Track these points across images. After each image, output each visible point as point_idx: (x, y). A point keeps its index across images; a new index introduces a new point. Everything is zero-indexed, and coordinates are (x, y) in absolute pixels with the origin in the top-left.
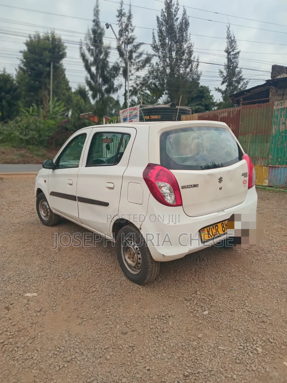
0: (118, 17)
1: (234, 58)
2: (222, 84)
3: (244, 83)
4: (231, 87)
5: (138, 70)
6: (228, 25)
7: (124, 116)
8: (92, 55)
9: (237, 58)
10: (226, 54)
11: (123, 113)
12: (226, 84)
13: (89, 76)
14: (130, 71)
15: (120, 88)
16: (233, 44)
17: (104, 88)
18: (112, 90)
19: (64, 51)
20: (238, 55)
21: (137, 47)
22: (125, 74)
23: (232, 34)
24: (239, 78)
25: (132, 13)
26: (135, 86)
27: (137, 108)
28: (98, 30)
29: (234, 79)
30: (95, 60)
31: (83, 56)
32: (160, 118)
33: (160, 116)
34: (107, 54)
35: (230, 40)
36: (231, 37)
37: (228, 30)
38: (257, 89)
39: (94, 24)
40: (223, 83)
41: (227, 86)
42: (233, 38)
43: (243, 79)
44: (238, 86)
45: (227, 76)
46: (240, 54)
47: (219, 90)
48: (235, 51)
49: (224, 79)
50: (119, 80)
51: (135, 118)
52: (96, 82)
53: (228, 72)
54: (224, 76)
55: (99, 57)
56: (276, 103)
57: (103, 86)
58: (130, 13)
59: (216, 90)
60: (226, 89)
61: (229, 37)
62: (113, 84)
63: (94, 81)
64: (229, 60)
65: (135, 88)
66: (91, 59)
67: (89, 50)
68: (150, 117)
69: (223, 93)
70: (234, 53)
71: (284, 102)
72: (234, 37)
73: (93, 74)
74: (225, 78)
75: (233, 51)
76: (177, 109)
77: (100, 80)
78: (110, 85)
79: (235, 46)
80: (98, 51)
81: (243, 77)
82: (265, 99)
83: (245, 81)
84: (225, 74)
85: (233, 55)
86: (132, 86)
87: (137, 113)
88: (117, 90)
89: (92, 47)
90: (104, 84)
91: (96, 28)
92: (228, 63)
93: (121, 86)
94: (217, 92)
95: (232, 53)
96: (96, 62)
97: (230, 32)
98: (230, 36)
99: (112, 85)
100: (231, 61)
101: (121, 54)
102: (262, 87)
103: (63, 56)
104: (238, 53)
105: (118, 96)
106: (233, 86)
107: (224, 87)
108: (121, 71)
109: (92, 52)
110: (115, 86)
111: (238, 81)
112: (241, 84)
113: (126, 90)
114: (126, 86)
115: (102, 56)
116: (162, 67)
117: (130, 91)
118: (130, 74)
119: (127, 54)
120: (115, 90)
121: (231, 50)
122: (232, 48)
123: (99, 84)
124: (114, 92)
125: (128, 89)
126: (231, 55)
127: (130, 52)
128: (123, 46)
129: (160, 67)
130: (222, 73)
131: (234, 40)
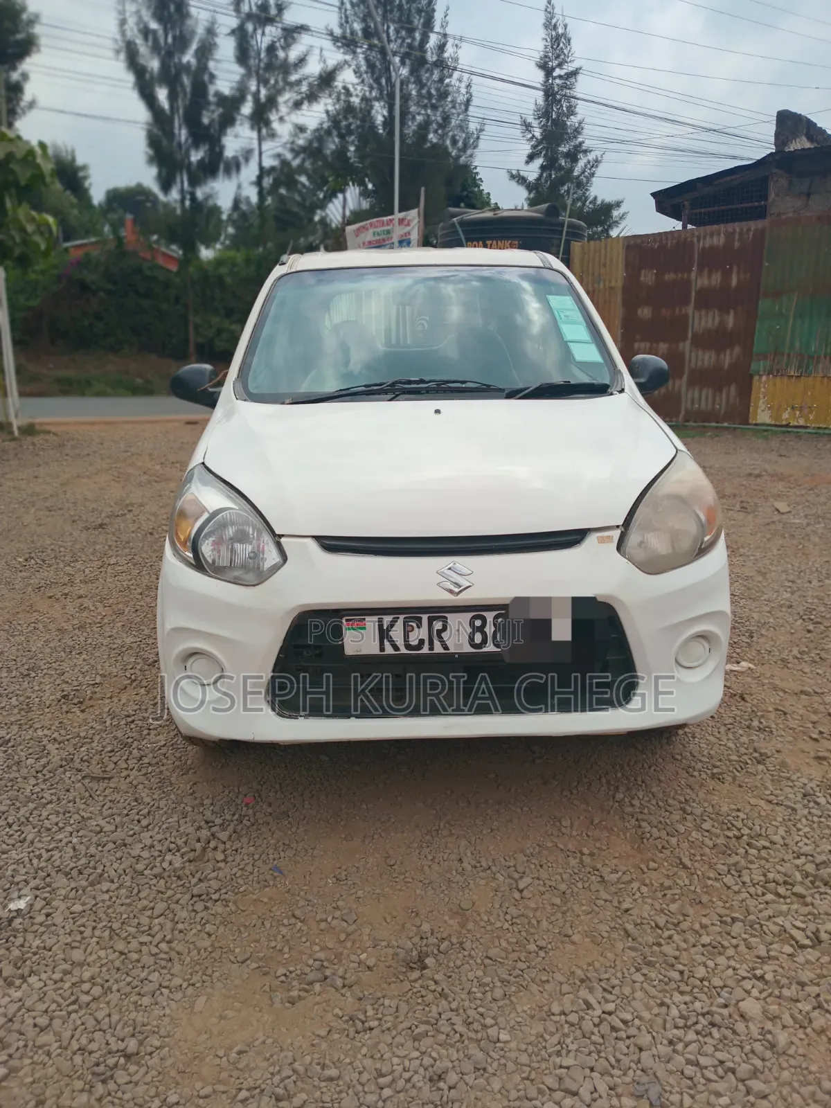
1: (562, 88)
2: (527, 162)
3: (589, 162)
4: (553, 172)
5: (297, 105)
7: (364, 244)
8: (156, 48)
9: (571, 87)
10: (538, 77)
11: (358, 232)
12: (539, 162)
14: (277, 109)
15: (247, 160)
16: (561, 45)
17: (196, 156)
18: (222, 167)
19: (31, 31)
20: (573, 80)
21: (291, 33)
22: (260, 119)
23: (557, 11)
24: (575, 147)
26: (289, 156)
27: (409, 218)
29: (564, 149)
30: (164, 66)
35: (554, 33)
36: (555, 25)
38: (733, 177)
40: (531, 158)
41: (543, 168)
42: (560, 31)
43: (585, 152)
44: (571, 170)
45: (544, 137)
46: (580, 77)
47: (519, 179)
48: (566, 66)
49: (534, 147)
52: (170, 135)
53: (544, 128)
54: (534, 136)
55: (176, 60)
57: (193, 152)
59: (512, 177)
60: (541, 175)
61: (550, 25)
62: (222, 148)
63: (164, 133)
64: (549, 93)
65: (285, 163)
66: (154, 64)
67: (146, 32)
69: (530, 187)
70: (563, 73)
72: (566, 26)
73: (162, 109)
74: (539, 142)
75: (560, 65)
76: (562, 225)
77: (183, 134)
78: (211, 150)
79: (566, 51)
80: (174, 38)
81: (584, 147)
82: (756, 204)
83: (591, 157)
84: (538, 133)
85: (560, 77)
86: (279, 155)
87: (409, 233)
88: (238, 168)
89: (154, 25)
90: (196, 145)
92: (546, 100)
93: (247, 153)
94: (514, 184)
95: (557, 72)
96: (170, 77)
97: (553, 9)
98: (554, 21)
99: (217, 149)
100: (554, 95)
101: (243, 54)
102: (747, 173)
103: (26, 47)
104: (574, 73)
105: (239, 187)
106: (560, 168)
107: (532, 172)
108: (247, 109)
109: (156, 41)
110: (229, 153)
111: (573, 156)
112: (581, 163)
113: (261, 168)
114: (260, 154)
115: (189, 57)
116: (364, 99)
117: (273, 169)
118: (273, 117)
119: (263, 55)
120: (233, 166)
121: (555, 63)
122: (558, 57)
123: (180, 145)
124: (228, 171)
125: (268, 162)
126: (554, 78)
127: (271, 49)
128: (250, 27)
129: (355, 100)
130: (527, 126)
131: (564, 35)
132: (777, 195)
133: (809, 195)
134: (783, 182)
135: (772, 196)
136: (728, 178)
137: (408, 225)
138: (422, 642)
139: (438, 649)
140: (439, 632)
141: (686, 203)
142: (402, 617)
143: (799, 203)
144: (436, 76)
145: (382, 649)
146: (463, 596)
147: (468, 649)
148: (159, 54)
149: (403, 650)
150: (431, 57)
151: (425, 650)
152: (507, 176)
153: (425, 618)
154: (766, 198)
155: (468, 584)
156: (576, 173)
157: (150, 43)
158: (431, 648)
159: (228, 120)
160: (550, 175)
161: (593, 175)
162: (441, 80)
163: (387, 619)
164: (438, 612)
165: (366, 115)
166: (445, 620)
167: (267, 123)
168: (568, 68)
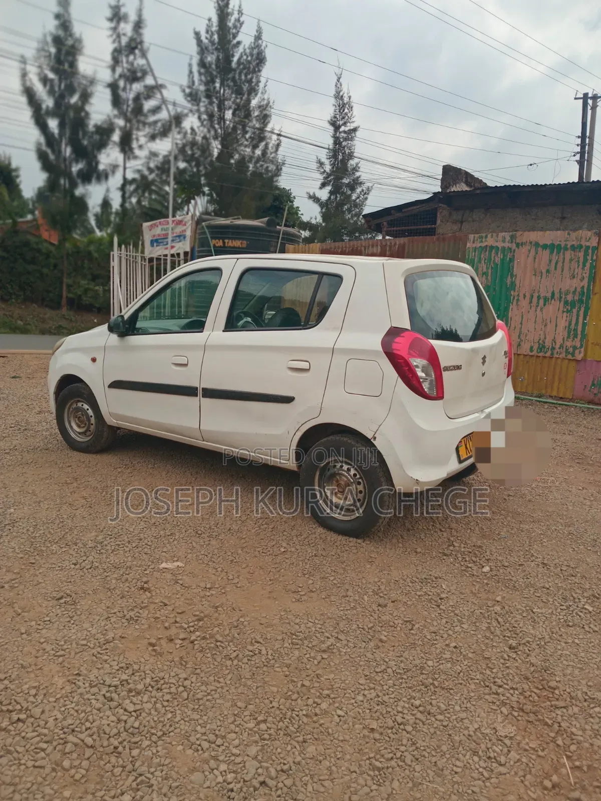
0: (111, 20)
1: (346, 139)
2: (321, 188)
3: (363, 190)
4: (338, 196)
5: (153, 137)
6: (338, 72)
7: (154, 236)
8: (51, 92)
9: (352, 139)
10: (332, 128)
11: (151, 227)
12: (328, 188)
13: (42, 140)
14: (137, 139)
15: (113, 172)
16: (346, 110)
17: (75, 168)
18: (95, 175)
20: (353, 135)
21: (151, 90)
22: (126, 145)
23: (345, 89)
24: (353, 180)
25: (146, 15)
26: (146, 173)
27: (186, 220)
28: (66, 39)
29: (346, 181)
30: (58, 104)
31: (29, 93)
32: (244, 246)
33: (245, 242)
34: (86, 97)
35: (341, 102)
36: (342, 96)
37: (338, 81)
39: (56, 22)
40: (323, 185)
41: (331, 193)
42: (346, 101)
43: (361, 183)
44: (350, 196)
45: (332, 172)
46: (358, 134)
47: (314, 198)
48: (348, 124)
49: (325, 178)
50: (109, 156)
51: (180, 241)
52: (58, 152)
53: (333, 165)
54: (325, 171)
55: (66, 101)
56: (471, 237)
57: (74, 165)
58: (140, 15)
59: (310, 197)
60: (330, 198)
61: (338, 96)
62: (97, 163)
63: (53, 151)
64: (337, 141)
65: (144, 177)
66: (48, 102)
67: (45, 80)
68: (224, 243)
69: (322, 205)
70: (347, 129)
71: (486, 237)
72: (349, 97)
73: (53, 134)
74: (329, 175)
75: (345, 124)
76: (279, 232)
77: (68, 151)
78: (89, 164)
79: (349, 115)
80: (66, 86)
81: (360, 180)
82: (429, 226)
83: (364, 187)
84: (328, 168)
85: (345, 132)
86: (139, 171)
87: (185, 231)
88: (107, 177)
89: (51, 75)
90: (77, 162)
91: (61, 33)
92: (335, 146)
93: (115, 167)
94: (311, 202)
95: (342, 129)
96: (60, 110)
97: (341, 85)
98: (341, 94)
99: (94, 164)
100: (340, 144)
101: (117, 101)
102: (424, 205)
104: (355, 130)
105: (108, 190)
106: (343, 193)
107: (324, 194)
108: (116, 137)
109: (52, 86)
110: (101, 167)
111: (352, 187)
112: (359, 190)
113: (125, 178)
114: (125, 169)
115: (74, 99)
116: (205, 138)
117: (134, 180)
118: (135, 145)
119: (130, 102)
120: (103, 176)
121: (341, 123)
122: (343, 118)
123: (65, 159)
124: (99, 179)
125: (130, 175)
126: (340, 133)
127: (137, 99)
128: (121, 83)
129: (199, 139)
130: (321, 164)
131: (349, 103)
132: (442, 221)
133: (462, 222)
134: (445, 213)
135: (439, 222)
136: (412, 208)
137: (185, 225)
141: (385, 223)
143: (455, 227)
148: (54, 96)
150: (254, 113)
152: (306, 196)
154: (435, 223)
156: (354, 198)
157: (48, 87)
159: (102, 144)
160: (336, 197)
161: (366, 199)
162: (261, 128)
165: (205, 149)
167: (131, 149)
168: (350, 126)
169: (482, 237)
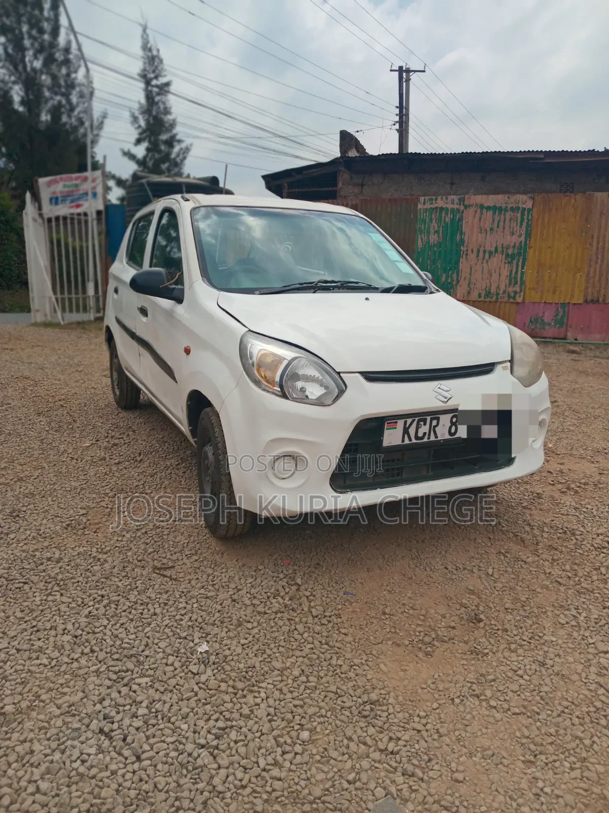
1: (158, 94)
2: (136, 145)
3: (182, 149)
4: (156, 154)
6: (143, 23)
7: (53, 193)
9: (165, 94)
10: (143, 82)
11: (49, 184)
12: (145, 145)
16: (156, 63)
20: (166, 89)
23: (152, 42)
24: (171, 137)
29: (164, 137)
35: (150, 54)
36: (150, 48)
37: (144, 30)
40: (138, 142)
41: (148, 150)
42: (155, 52)
43: (179, 141)
44: (169, 154)
45: (148, 128)
46: (171, 89)
47: (132, 157)
48: (160, 79)
49: (140, 134)
53: (148, 121)
54: (140, 126)
56: (422, 199)
59: (125, 154)
60: (146, 156)
61: (146, 47)
64: (149, 97)
69: (139, 162)
70: (159, 83)
72: (158, 51)
74: (144, 131)
75: (156, 77)
79: (160, 68)
81: (178, 137)
82: (331, 189)
83: (183, 145)
84: (142, 123)
85: (157, 86)
92: (148, 101)
94: (125, 159)
95: (154, 82)
97: (148, 37)
98: (149, 46)
100: (153, 99)
104: (168, 84)
106: (161, 151)
107: (140, 151)
111: (170, 143)
112: (176, 149)
121: (152, 76)
122: (154, 71)
126: (152, 87)
130: (135, 119)
131: (158, 56)
132: (343, 184)
133: (362, 186)
134: (346, 176)
135: (340, 184)
136: (312, 171)
138: (425, 434)
139: (433, 438)
140: (435, 427)
141: (286, 185)
142: (417, 419)
143: (357, 190)
144: (64, 71)
145: (403, 441)
146: (449, 403)
147: (447, 437)
149: (414, 441)
150: (59, 56)
151: (426, 440)
152: (120, 154)
153: (429, 418)
154: (336, 185)
155: (449, 396)
156: (173, 156)
158: (429, 438)
160: (154, 155)
161: (185, 158)
162: (68, 75)
163: (409, 421)
164: (435, 415)
166: (438, 419)
168: (162, 80)
169: (432, 199)
